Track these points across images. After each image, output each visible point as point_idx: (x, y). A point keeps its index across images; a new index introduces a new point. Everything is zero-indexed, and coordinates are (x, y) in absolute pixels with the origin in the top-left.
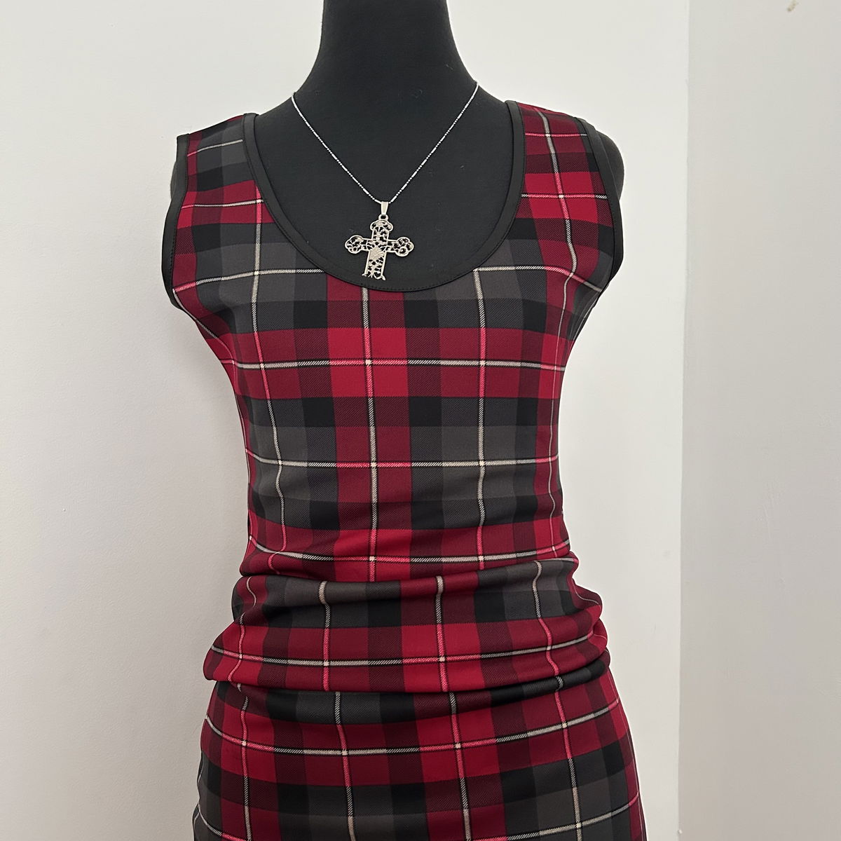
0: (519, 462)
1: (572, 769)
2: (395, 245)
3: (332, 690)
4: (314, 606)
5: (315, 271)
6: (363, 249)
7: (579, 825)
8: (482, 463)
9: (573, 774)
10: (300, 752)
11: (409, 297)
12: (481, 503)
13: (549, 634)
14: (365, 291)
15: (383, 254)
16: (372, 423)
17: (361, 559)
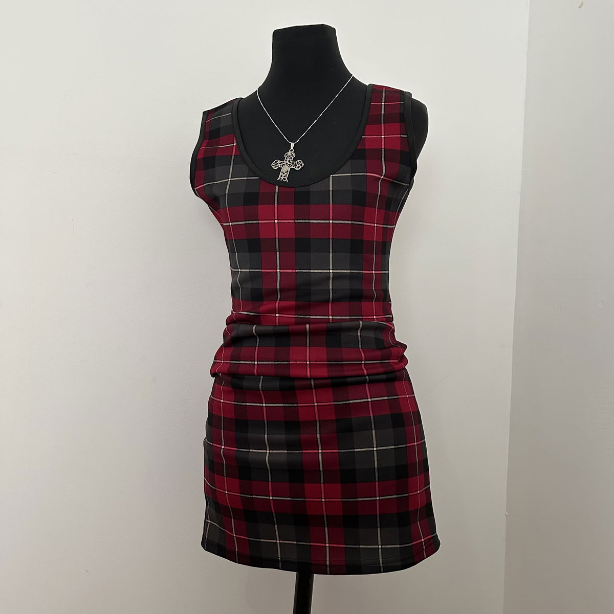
0: (352, 271)
1: (372, 421)
2: (296, 164)
3: (259, 375)
4: (250, 337)
5: (256, 178)
6: (280, 166)
7: (375, 449)
8: (331, 271)
9: (373, 423)
10: (245, 404)
11: (298, 190)
12: (331, 291)
13: (363, 355)
14: (277, 187)
15: (289, 169)
16: (278, 250)
17: (272, 315)
